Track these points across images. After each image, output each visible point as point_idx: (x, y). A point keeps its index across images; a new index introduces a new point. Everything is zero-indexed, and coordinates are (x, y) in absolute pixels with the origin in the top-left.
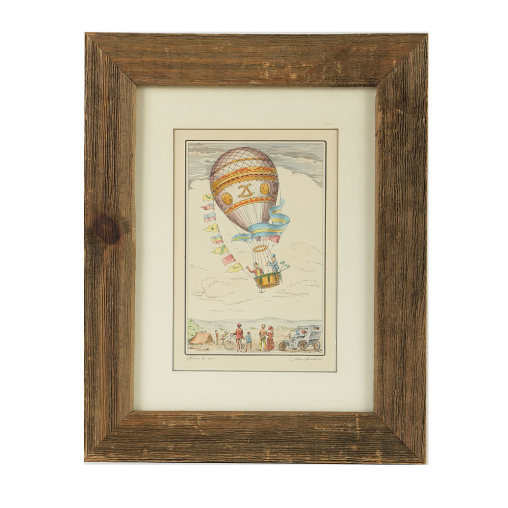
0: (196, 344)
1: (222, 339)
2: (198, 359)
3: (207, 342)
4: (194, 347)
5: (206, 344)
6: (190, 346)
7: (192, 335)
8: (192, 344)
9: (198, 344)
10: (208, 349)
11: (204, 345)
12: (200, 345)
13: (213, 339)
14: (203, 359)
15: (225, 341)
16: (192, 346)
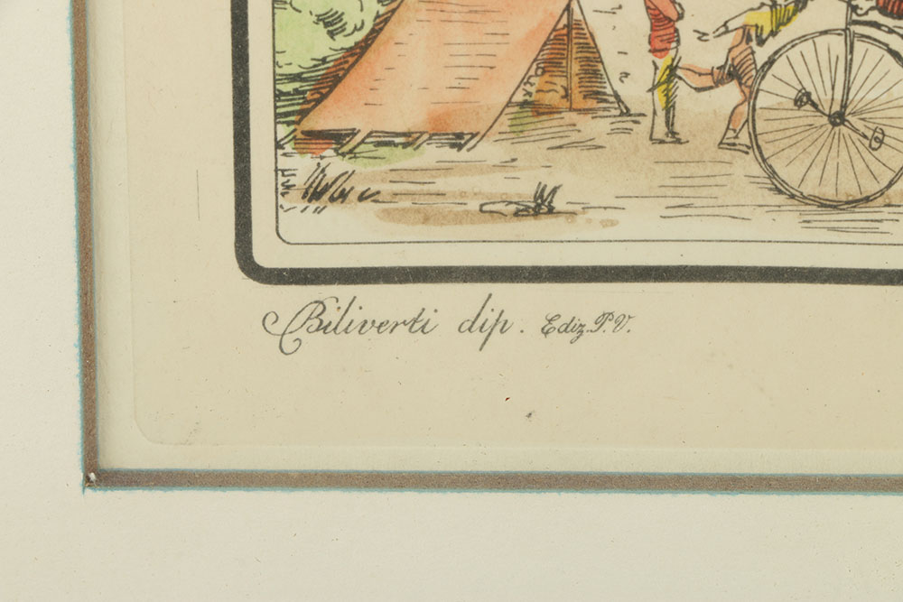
0: (385, 140)
1: (731, 73)
2: (418, 324)
3: (532, 107)
4: (365, 171)
5: (517, 133)
6: (303, 166)
7: (331, 23)
8: (336, 138)
9: (410, 140)
10: (541, 205)
11: (488, 151)
12: (432, 154)
13: (612, 64)
14: (485, 327)
15: (775, 91)
16: (336, 165)
